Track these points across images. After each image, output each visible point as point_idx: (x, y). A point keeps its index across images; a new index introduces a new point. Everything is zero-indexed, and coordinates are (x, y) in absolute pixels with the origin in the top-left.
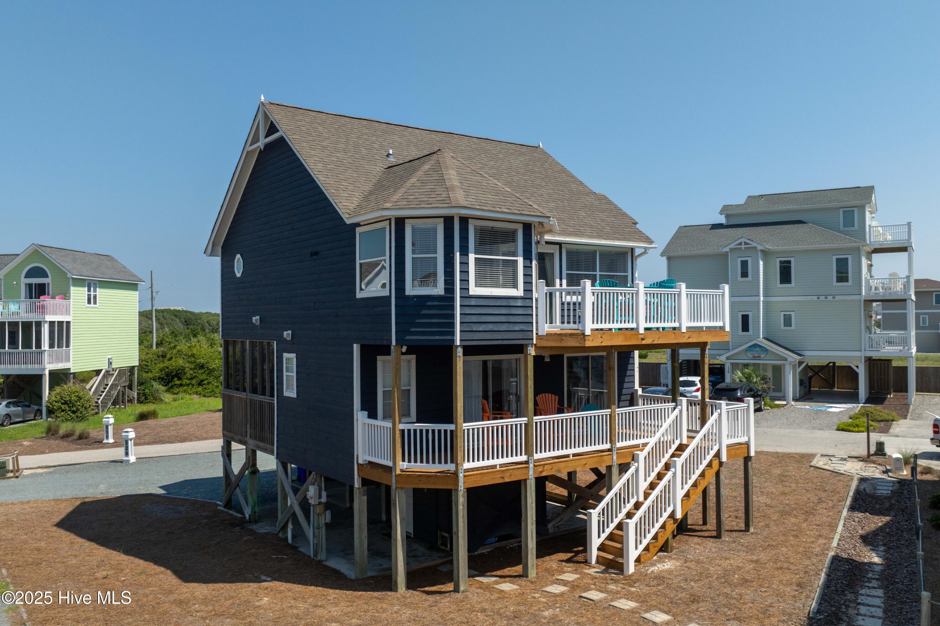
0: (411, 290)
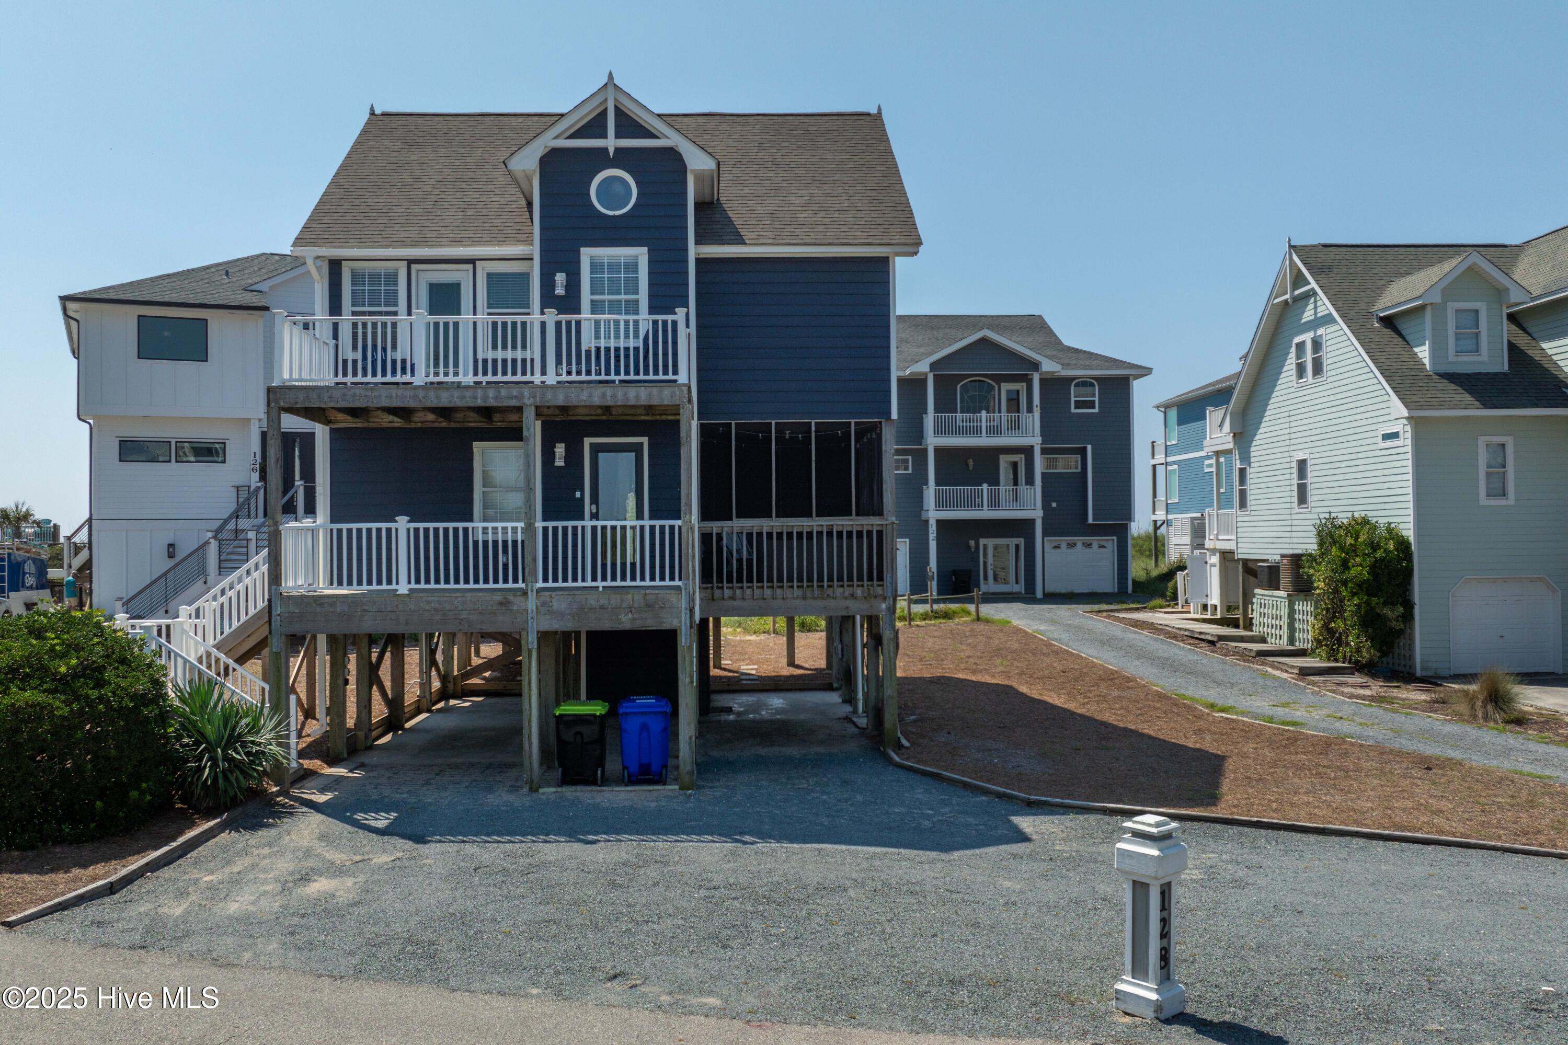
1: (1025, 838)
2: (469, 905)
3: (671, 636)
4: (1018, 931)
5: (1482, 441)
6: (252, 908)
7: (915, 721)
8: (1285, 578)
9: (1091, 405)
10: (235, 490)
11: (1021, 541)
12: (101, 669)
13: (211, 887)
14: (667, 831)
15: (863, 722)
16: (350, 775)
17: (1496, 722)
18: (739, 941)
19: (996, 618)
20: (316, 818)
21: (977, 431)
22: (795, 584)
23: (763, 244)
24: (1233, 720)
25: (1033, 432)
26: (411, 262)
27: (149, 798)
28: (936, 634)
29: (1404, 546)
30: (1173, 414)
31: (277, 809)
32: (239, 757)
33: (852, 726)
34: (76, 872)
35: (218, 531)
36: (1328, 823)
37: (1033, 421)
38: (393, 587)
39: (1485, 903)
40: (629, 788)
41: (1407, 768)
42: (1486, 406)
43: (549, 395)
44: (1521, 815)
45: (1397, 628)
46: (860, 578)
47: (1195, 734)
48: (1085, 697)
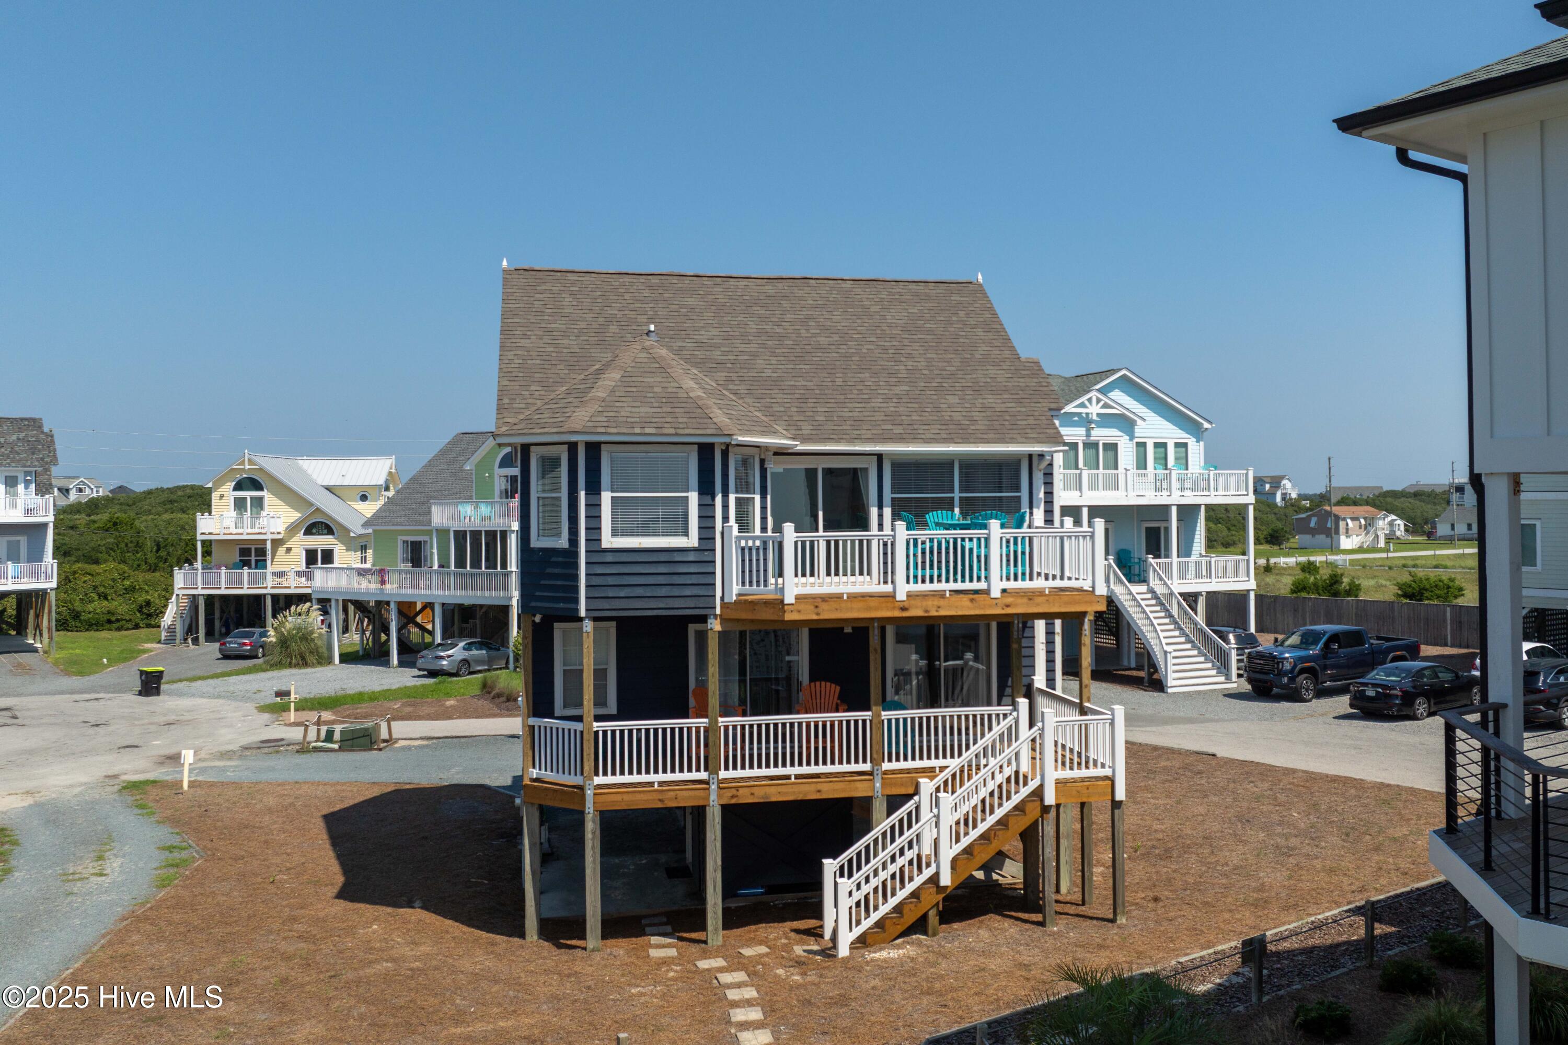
0: (535, 543)
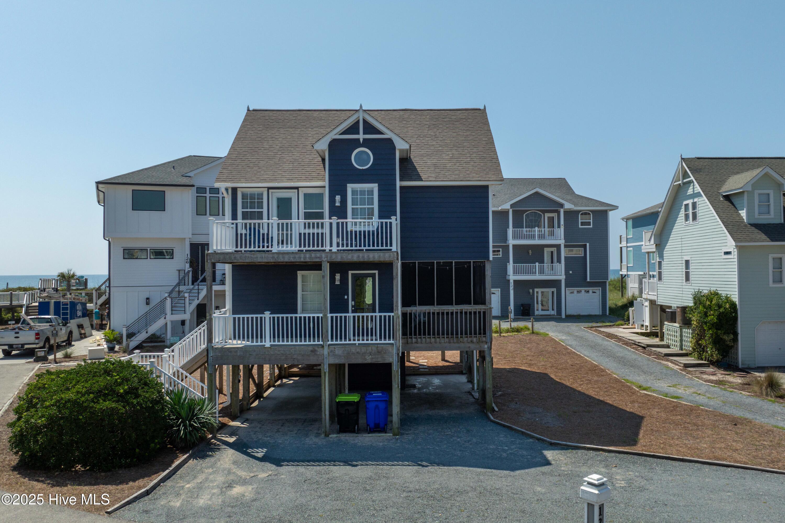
1: (548, 463)
2: (303, 501)
3: (389, 365)
4: (542, 515)
5: (771, 256)
6: (210, 503)
7: (501, 395)
8: (678, 318)
9: (589, 224)
10: (178, 271)
11: (554, 290)
12: (137, 389)
13: (190, 490)
14: (388, 459)
15: (476, 395)
16: (242, 426)
17: (771, 397)
18: (421, 520)
19: (542, 331)
20: (231, 452)
21: (533, 237)
22: (445, 336)
23: (430, 181)
24: (649, 395)
25: (561, 238)
26: (269, 188)
27: (158, 446)
28: (513, 341)
29: (733, 305)
30: (630, 223)
31: (212, 446)
32: (196, 425)
33: (471, 397)
34: (131, 483)
35: (171, 293)
36: (685, 456)
37: (560, 232)
38: (263, 343)
39: (748, 500)
40: (370, 435)
41: (725, 425)
42: (772, 240)
43: (334, 256)
44: (773, 452)
45: (730, 345)
46: (475, 333)
47: (631, 403)
48: (581, 381)
